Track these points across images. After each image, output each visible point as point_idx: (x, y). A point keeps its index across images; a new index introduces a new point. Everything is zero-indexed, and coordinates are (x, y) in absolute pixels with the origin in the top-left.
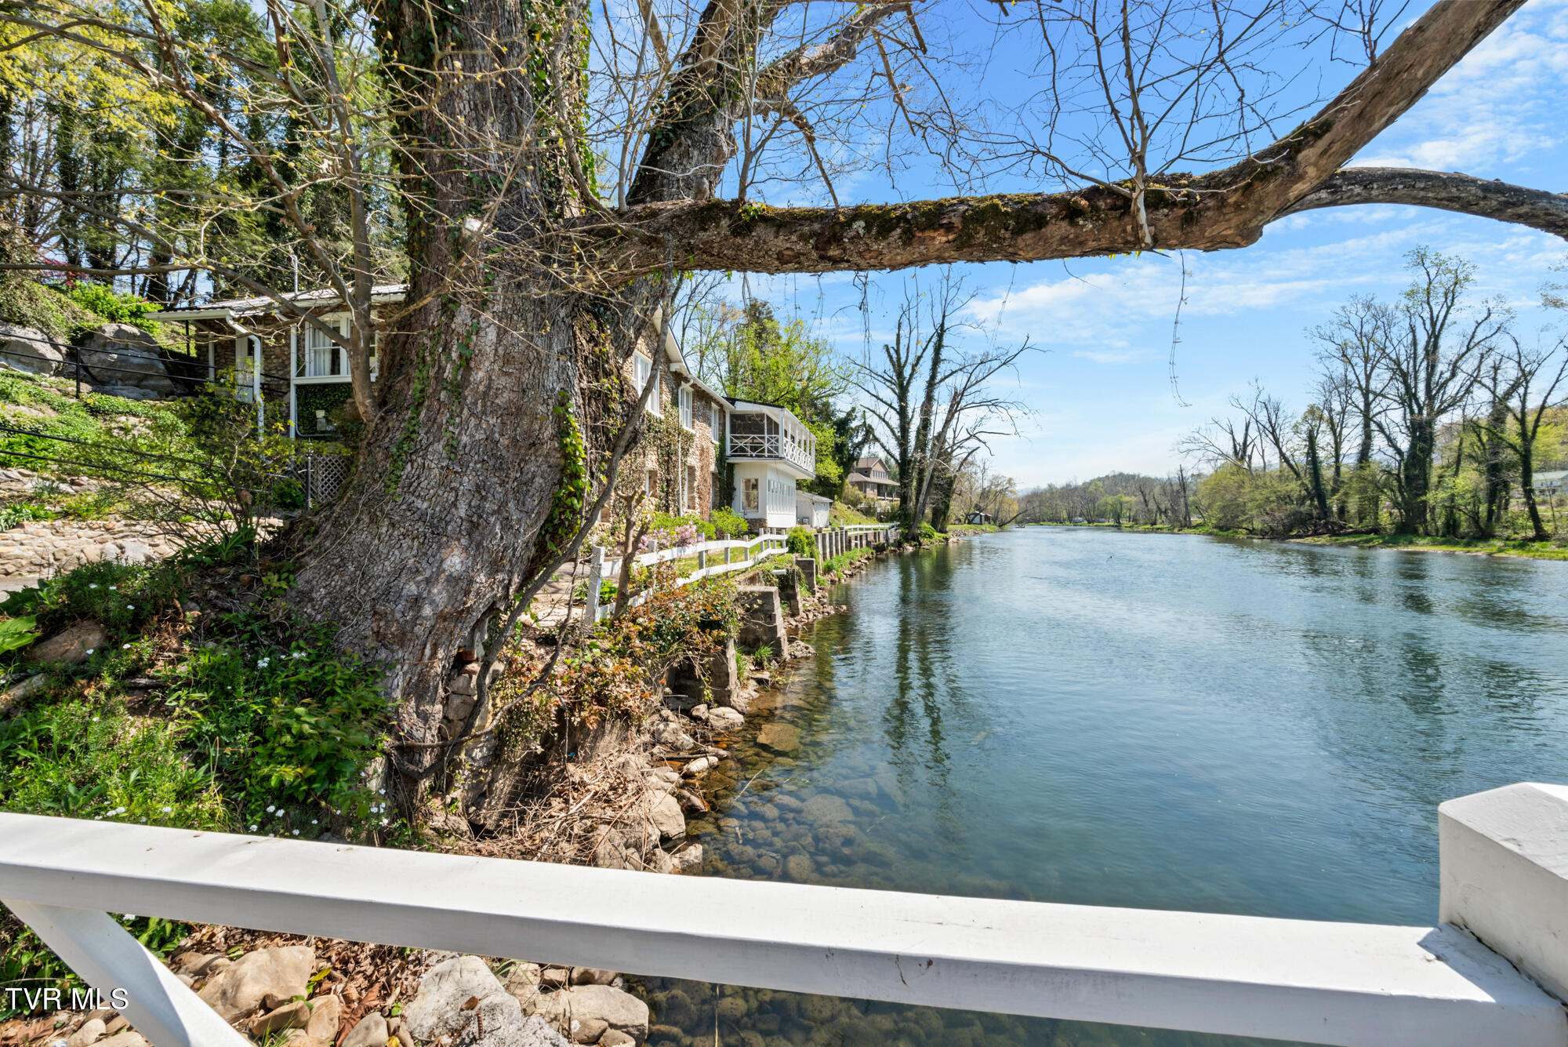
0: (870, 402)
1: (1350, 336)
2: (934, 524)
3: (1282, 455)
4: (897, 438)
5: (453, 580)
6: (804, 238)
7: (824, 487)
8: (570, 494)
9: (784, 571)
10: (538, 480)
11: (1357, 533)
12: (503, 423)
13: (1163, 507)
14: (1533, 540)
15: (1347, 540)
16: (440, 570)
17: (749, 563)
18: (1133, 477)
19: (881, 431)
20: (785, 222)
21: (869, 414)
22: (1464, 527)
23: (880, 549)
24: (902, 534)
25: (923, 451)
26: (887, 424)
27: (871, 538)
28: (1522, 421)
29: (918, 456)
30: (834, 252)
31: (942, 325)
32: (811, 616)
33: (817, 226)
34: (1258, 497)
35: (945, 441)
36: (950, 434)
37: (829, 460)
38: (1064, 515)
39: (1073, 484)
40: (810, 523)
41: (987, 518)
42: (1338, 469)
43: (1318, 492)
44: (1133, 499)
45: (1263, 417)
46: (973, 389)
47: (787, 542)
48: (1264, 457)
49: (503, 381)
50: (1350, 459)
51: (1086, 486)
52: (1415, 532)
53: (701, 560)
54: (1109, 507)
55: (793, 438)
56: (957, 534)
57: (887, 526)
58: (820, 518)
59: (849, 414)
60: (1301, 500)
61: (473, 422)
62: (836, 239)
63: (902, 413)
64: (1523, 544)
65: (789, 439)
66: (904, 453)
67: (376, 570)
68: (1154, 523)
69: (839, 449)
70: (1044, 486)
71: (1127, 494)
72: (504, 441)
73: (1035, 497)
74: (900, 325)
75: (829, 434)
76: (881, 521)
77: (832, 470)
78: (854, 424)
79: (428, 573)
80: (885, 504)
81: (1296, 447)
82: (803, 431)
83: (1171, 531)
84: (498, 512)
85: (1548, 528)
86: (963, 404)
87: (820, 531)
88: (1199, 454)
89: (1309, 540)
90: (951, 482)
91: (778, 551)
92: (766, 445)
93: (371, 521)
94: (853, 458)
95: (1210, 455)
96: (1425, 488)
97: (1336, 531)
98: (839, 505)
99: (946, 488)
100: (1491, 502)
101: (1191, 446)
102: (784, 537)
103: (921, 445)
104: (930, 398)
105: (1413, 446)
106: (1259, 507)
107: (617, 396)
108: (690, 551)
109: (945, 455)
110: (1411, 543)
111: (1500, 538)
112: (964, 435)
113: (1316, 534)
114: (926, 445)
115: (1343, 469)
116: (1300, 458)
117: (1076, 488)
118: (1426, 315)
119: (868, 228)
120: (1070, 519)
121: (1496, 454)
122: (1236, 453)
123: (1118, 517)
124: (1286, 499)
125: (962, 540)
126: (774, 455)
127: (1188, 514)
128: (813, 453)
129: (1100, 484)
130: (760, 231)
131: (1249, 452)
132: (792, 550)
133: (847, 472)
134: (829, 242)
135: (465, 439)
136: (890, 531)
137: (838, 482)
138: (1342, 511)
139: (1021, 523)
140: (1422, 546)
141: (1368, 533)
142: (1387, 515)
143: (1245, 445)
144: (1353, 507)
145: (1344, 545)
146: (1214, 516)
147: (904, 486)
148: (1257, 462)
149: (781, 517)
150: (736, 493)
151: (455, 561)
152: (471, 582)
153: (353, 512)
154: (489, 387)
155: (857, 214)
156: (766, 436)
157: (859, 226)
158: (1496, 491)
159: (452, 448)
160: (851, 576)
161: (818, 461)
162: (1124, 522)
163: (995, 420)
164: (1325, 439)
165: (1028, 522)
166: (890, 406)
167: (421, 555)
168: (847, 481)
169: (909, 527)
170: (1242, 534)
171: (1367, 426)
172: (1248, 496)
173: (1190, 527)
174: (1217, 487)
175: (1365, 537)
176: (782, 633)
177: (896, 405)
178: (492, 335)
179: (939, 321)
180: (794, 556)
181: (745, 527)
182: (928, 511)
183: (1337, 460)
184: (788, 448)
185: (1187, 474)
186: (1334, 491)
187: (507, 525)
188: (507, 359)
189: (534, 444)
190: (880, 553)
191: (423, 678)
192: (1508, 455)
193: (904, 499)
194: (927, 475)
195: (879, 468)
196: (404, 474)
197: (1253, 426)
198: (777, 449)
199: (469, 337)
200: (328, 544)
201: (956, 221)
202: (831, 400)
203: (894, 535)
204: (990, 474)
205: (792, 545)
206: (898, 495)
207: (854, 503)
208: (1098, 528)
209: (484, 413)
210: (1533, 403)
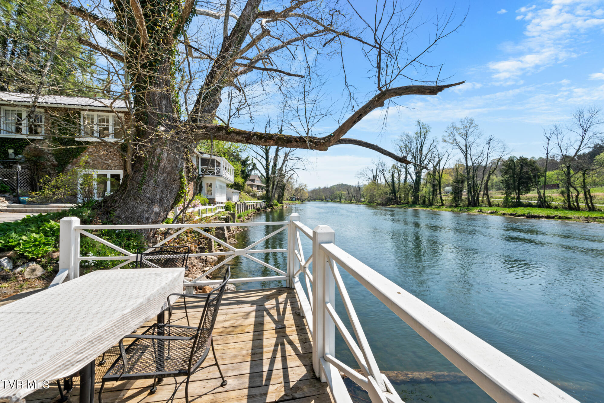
0: (255, 155)
1: (402, 144)
2: (278, 201)
3: (386, 180)
4: (265, 169)
5: (156, 213)
6: (242, 137)
7: (237, 186)
8: (181, 193)
9: (225, 217)
10: (175, 189)
11: (403, 204)
12: (167, 176)
13: (354, 195)
14: (441, 206)
15: (400, 206)
16: (153, 211)
17: (213, 214)
18: (346, 185)
19: (259, 166)
20: (239, 133)
21: (254, 159)
22: (427, 202)
23: (258, 210)
24: (266, 204)
25: (274, 174)
26: (261, 163)
27: (255, 206)
28: (439, 173)
29: (273, 176)
30: (250, 141)
31: (281, 129)
32: (235, 232)
33: (246, 135)
34: (379, 193)
35: (282, 170)
36: (284, 168)
37: (239, 177)
38: (324, 198)
39: (327, 187)
40: (231, 200)
41: (298, 199)
42: (399, 184)
43: (394, 192)
44: (345, 192)
45: (380, 168)
46: (292, 153)
47: (225, 207)
48: (381, 180)
49: (168, 166)
50: (402, 181)
51: (331, 187)
52: (416, 204)
53: (199, 213)
54: (338, 195)
55: (226, 168)
56: (286, 204)
57: (260, 201)
58: (235, 198)
59: (247, 158)
60: (390, 194)
61: (160, 175)
62: (250, 139)
63: (267, 159)
64: (438, 207)
65: (224, 169)
66: (267, 174)
67: (137, 211)
68: (351, 201)
69: (243, 172)
70: (317, 188)
71: (343, 191)
72: (168, 180)
73: (314, 191)
74: (266, 127)
75: (239, 167)
76: (259, 199)
77: (240, 180)
78: (248, 162)
79: (150, 212)
80: (260, 193)
81: (389, 176)
82: (229, 165)
83: (356, 204)
84: (166, 197)
85: (444, 202)
86: (288, 157)
87: (236, 203)
88: (363, 178)
89: (391, 206)
90: (284, 186)
91: (222, 210)
92: (215, 171)
93: (135, 199)
94: (248, 175)
95: (367, 179)
96: (418, 191)
97: (398, 203)
98: (243, 193)
99: (283, 188)
100: (433, 195)
101: (361, 176)
102: (224, 205)
103: (274, 172)
104: (277, 155)
105: (416, 179)
106: (379, 196)
107: (191, 167)
108: (197, 209)
109: (283, 176)
110: (415, 207)
111: (434, 205)
112: (288, 169)
113: (393, 204)
114: (275, 172)
115: (400, 185)
116: (390, 181)
117: (328, 188)
118: (420, 140)
119: (257, 138)
120: (326, 199)
121: (434, 182)
122: (374, 178)
123: (340, 199)
124: (386, 193)
125: (288, 206)
126: (219, 174)
127: (360, 198)
128: (233, 174)
129: (335, 187)
130: (232, 134)
131: (377, 178)
132: (227, 210)
133: (246, 181)
134: (249, 139)
135: (158, 179)
136: (261, 203)
137: (243, 185)
138: (400, 197)
139: (309, 201)
140: (418, 208)
141: (406, 204)
142: (410, 199)
143: (376, 176)
144: (403, 195)
145: (400, 208)
146: (367, 198)
147: (268, 187)
148: (379, 182)
149: (221, 198)
150: (203, 188)
151: (156, 209)
152: (160, 214)
153: (129, 197)
154: (164, 167)
155: (255, 134)
156: (216, 167)
157: (255, 137)
158: (434, 192)
159: (155, 182)
160: (248, 219)
161: (235, 177)
162: (342, 200)
163: (299, 165)
164: (396, 175)
165: (312, 200)
166: (262, 157)
167: (149, 207)
168: (246, 184)
169: (269, 202)
170: (375, 204)
171: (406, 172)
172: (377, 193)
173: (361, 202)
174: (369, 189)
175: (404, 205)
176: (226, 235)
177: (265, 157)
178: (166, 154)
179: (280, 127)
180: (228, 212)
181: (207, 201)
182: (276, 196)
183: (399, 182)
184: (224, 172)
185: (361, 185)
186: (398, 191)
187: (167, 201)
188: (169, 160)
189: (174, 181)
190: (258, 211)
191: (148, 237)
192: (436, 182)
193: (267, 191)
194: (276, 183)
195: (257, 179)
196: (143, 188)
197: (378, 170)
198: (220, 172)
199: (160, 155)
200: (122, 205)
201: (275, 139)
202: (240, 153)
203: (263, 205)
204: (299, 183)
205: (227, 208)
206: (265, 190)
207: (248, 193)
208: (335, 202)
209: (163, 173)
210: (441, 168)
